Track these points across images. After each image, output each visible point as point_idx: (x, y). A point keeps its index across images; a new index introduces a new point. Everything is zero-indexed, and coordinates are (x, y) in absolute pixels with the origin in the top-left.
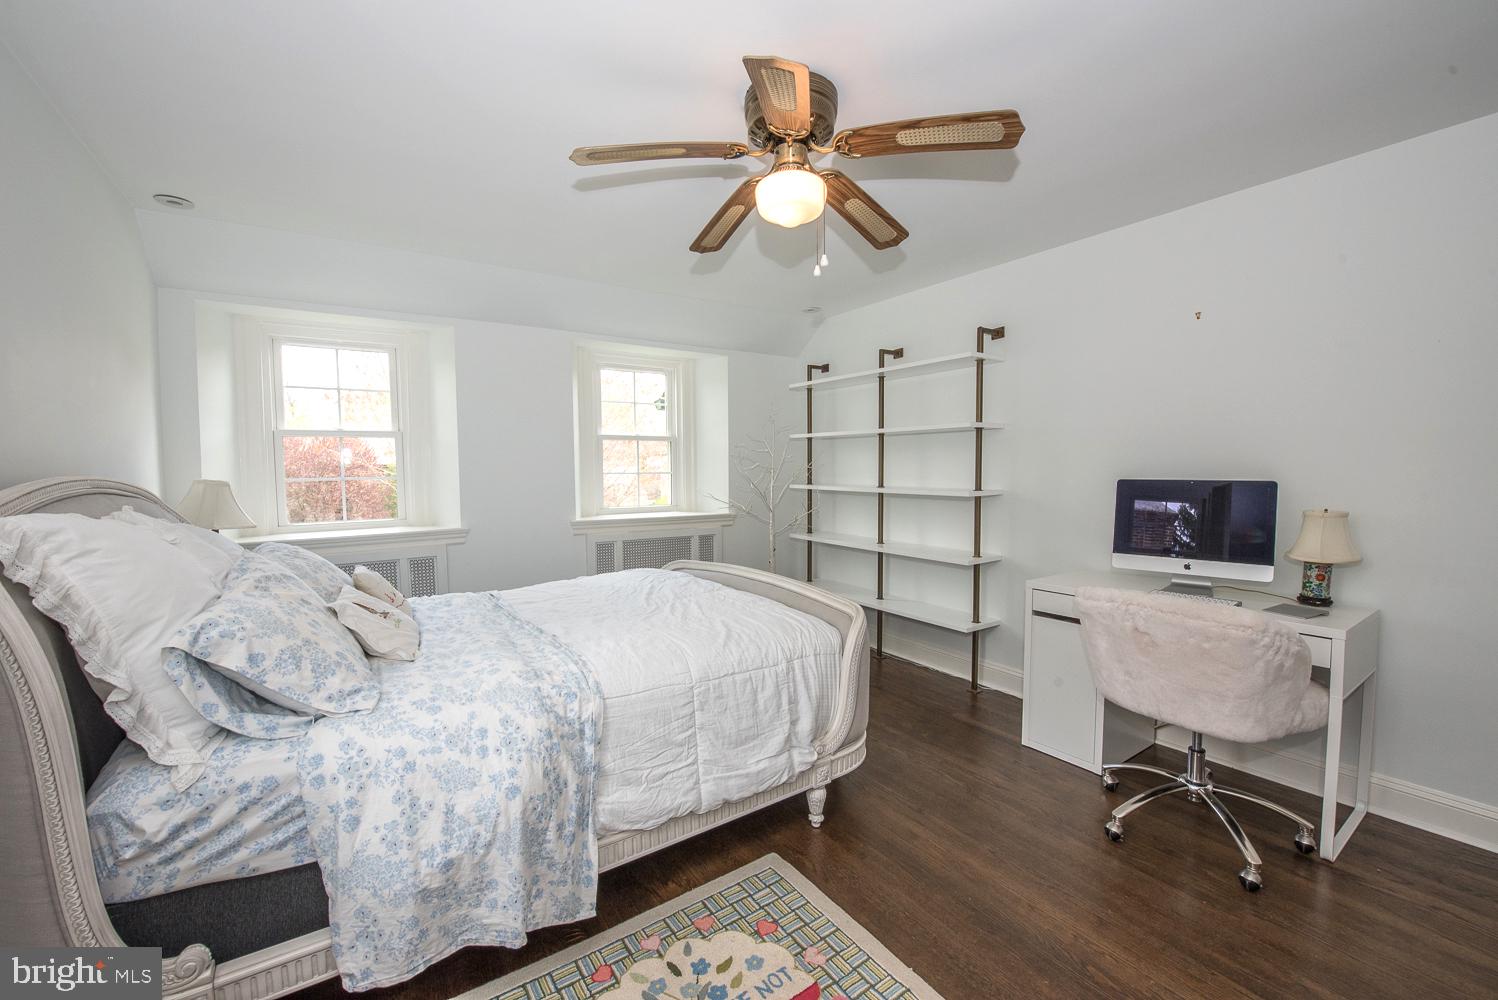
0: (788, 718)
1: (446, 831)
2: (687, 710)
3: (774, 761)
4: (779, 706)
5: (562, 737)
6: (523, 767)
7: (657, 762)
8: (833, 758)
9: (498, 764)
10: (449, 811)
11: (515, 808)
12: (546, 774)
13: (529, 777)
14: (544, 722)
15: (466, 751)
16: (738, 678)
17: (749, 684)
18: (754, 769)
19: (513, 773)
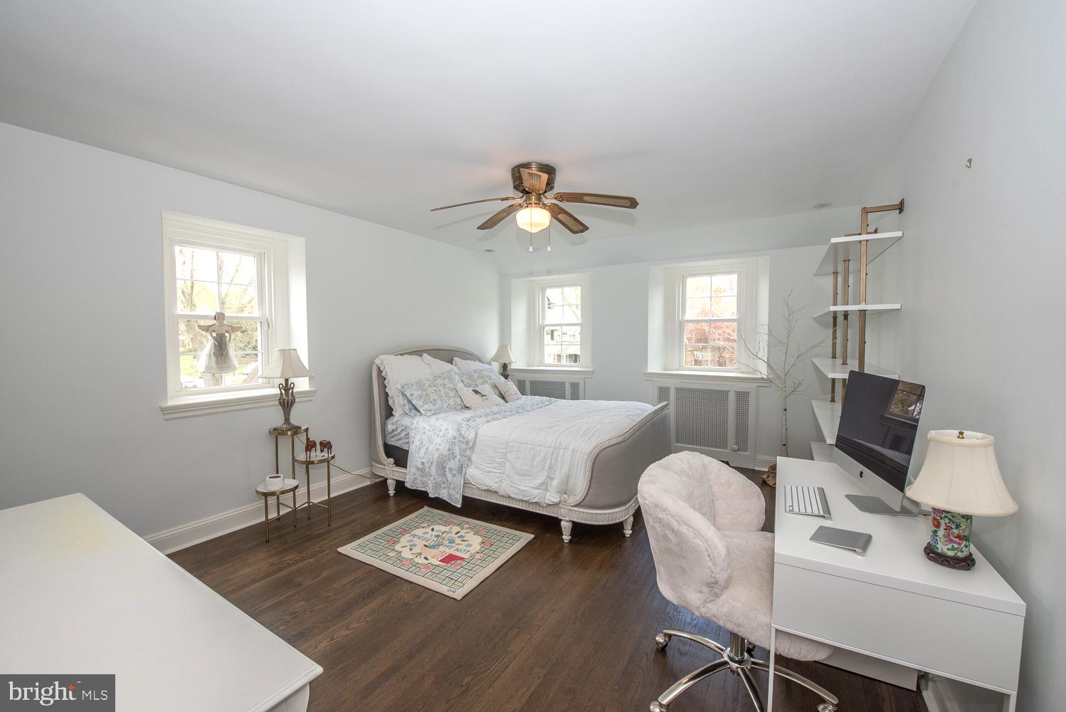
0: (546, 474)
1: (425, 454)
2: (504, 451)
3: (533, 490)
4: (543, 468)
5: (459, 441)
6: (443, 444)
7: (489, 465)
8: (571, 508)
9: (438, 440)
10: (427, 449)
11: (437, 455)
12: (449, 450)
13: (444, 448)
14: (455, 434)
15: (435, 434)
16: (528, 446)
17: (532, 451)
18: (523, 488)
19: (440, 445)
